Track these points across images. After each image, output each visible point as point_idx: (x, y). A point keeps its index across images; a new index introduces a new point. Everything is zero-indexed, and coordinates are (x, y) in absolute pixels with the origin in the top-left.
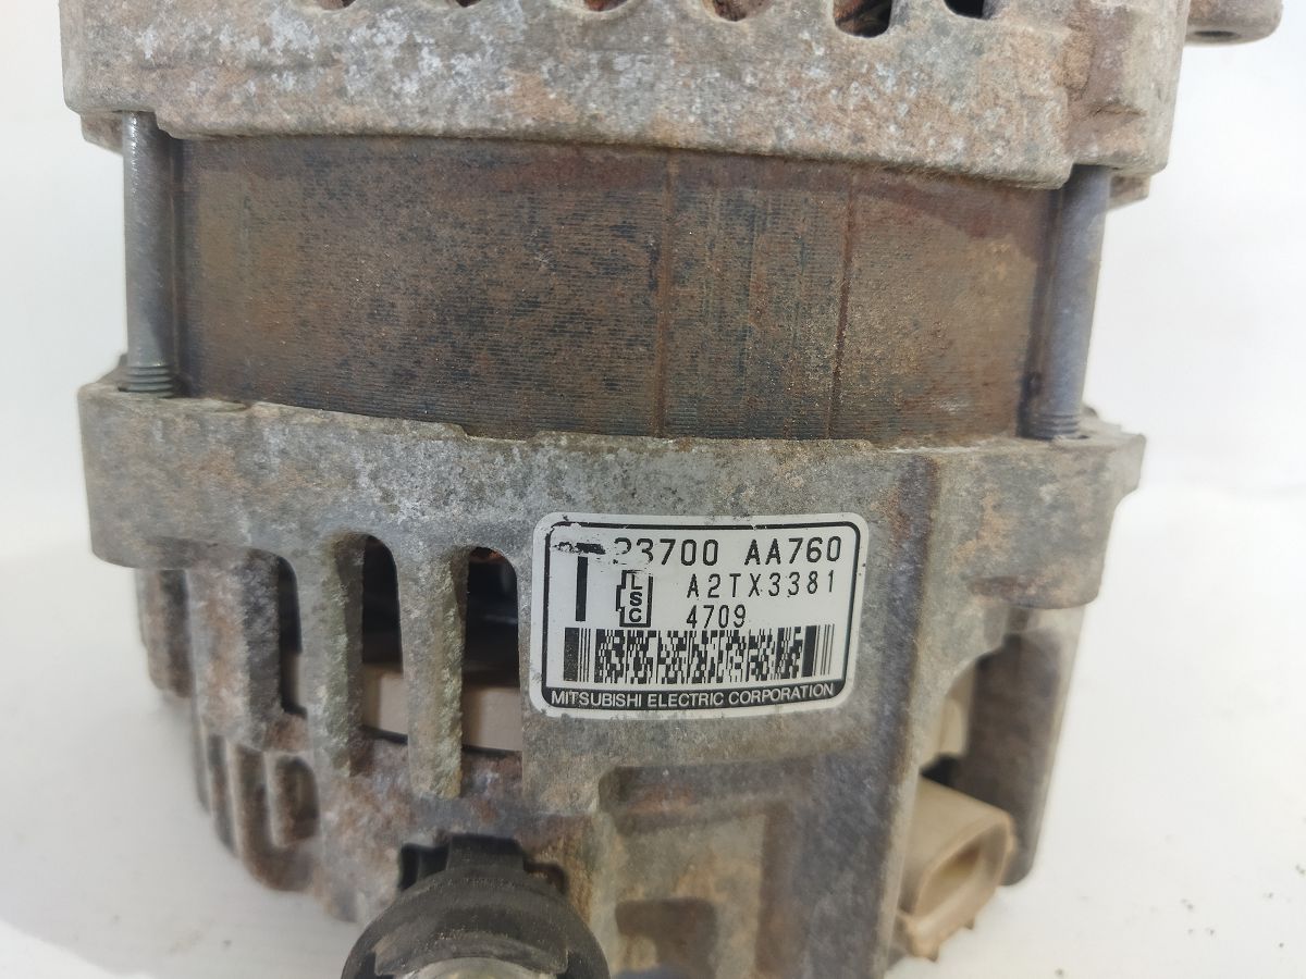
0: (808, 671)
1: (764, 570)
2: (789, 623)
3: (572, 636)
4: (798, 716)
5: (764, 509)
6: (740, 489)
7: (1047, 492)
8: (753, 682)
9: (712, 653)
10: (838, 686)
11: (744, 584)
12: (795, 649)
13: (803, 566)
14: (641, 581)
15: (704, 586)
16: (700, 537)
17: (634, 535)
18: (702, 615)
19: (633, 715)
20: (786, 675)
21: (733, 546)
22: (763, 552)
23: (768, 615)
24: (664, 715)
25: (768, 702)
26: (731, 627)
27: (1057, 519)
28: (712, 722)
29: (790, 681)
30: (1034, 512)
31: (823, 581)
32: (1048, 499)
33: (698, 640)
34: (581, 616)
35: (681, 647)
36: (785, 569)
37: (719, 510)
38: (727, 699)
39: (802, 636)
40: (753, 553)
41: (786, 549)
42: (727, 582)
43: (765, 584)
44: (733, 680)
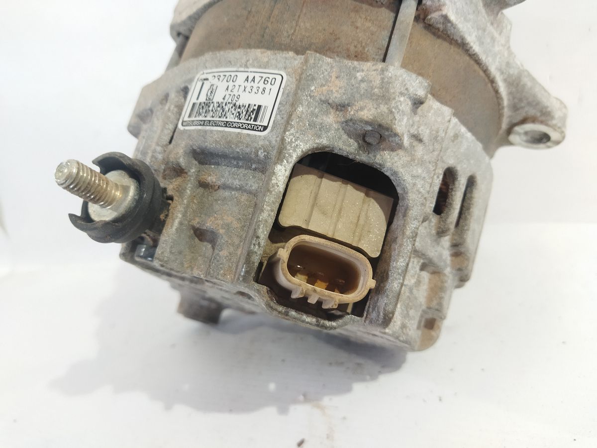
0: (255, 120)
1: (248, 85)
2: (252, 103)
3: (194, 104)
4: (249, 135)
5: (254, 66)
6: (248, 61)
7: (359, 75)
8: (236, 120)
9: (227, 109)
10: (265, 128)
11: (242, 88)
12: (252, 112)
13: (262, 85)
14: (215, 88)
15: (230, 89)
16: (233, 74)
17: (216, 75)
18: (226, 98)
19: (200, 127)
20: (247, 120)
21: (242, 77)
22: (250, 79)
23: (247, 99)
24: (208, 128)
25: (239, 128)
26: (234, 101)
27: (363, 85)
28: (222, 131)
29: (248, 122)
30: (353, 81)
31: (267, 91)
32: (360, 78)
33: (224, 105)
34: (198, 99)
35: (219, 106)
36: (255, 85)
37: (241, 66)
38: (227, 124)
39: (256, 108)
40: (247, 79)
41: (257, 80)
42: (237, 87)
43: (248, 89)
44: (231, 118)
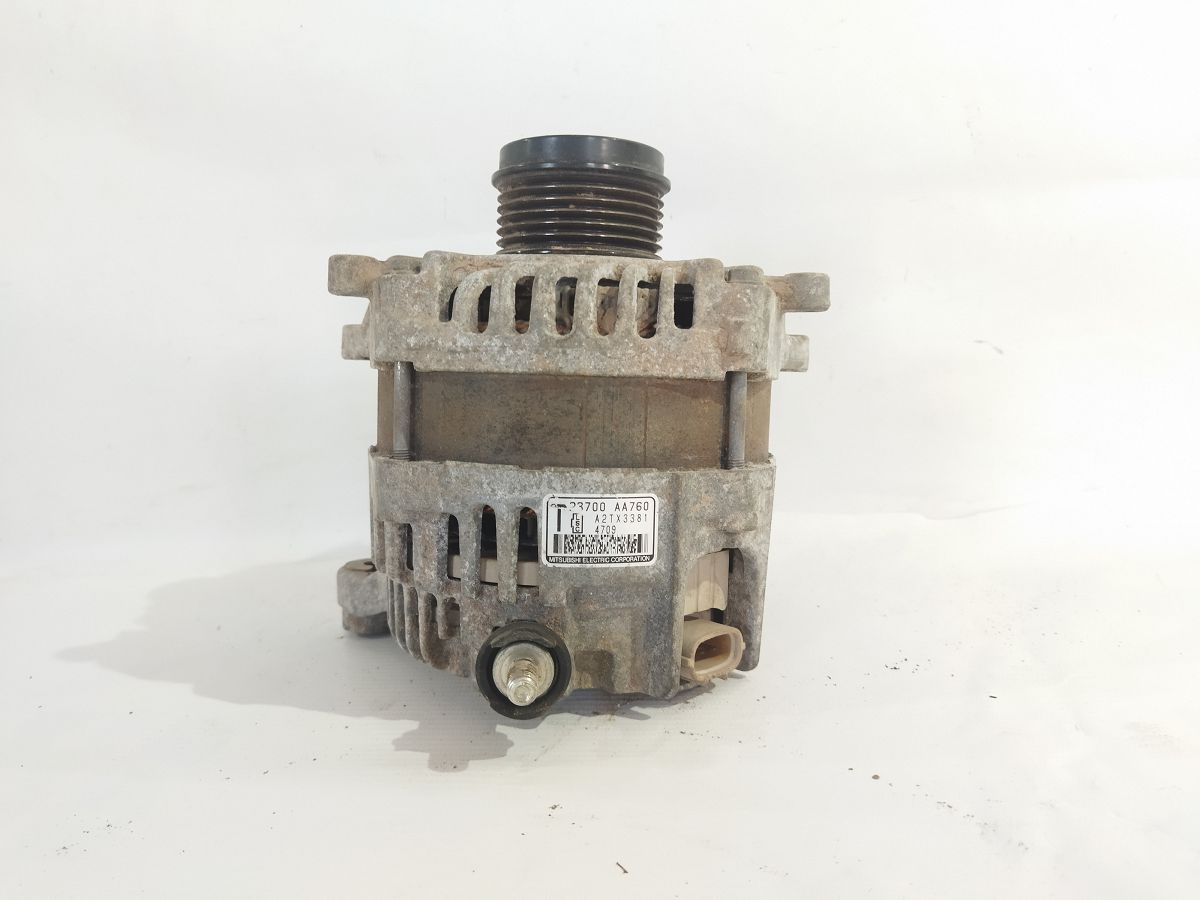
0: (639, 551)
1: (622, 513)
2: (632, 534)
3: (556, 537)
4: (637, 567)
5: (621, 492)
6: (612, 484)
7: (726, 487)
8: (620, 554)
9: (605, 543)
10: (652, 557)
11: (615, 518)
12: (634, 542)
13: (635, 512)
14: (579, 517)
15: (601, 520)
16: (599, 501)
17: (576, 501)
18: (600, 529)
19: (578, 565)
20: (631, 552)
21: (610, 504)
22: (621, 507)
23: (626, 529)
24: (589, 566)
25: (625, 562)
26: (611, 534)
27: (731, 497)
28: (606, 569)
29: (633, 554)
30: (722, 494)
31: (643, 517)
32: (727, 490)
33: (600, 538)
34: (559, 530)
35: (594, 540)
36: (629, 513)
37: (605, 492)
38: (610, 560)
39: (636, 538)
40: (617, 507)
41: (629, 506)
42: (609, 517)
43: (622, 518)
44: (613, 553)
